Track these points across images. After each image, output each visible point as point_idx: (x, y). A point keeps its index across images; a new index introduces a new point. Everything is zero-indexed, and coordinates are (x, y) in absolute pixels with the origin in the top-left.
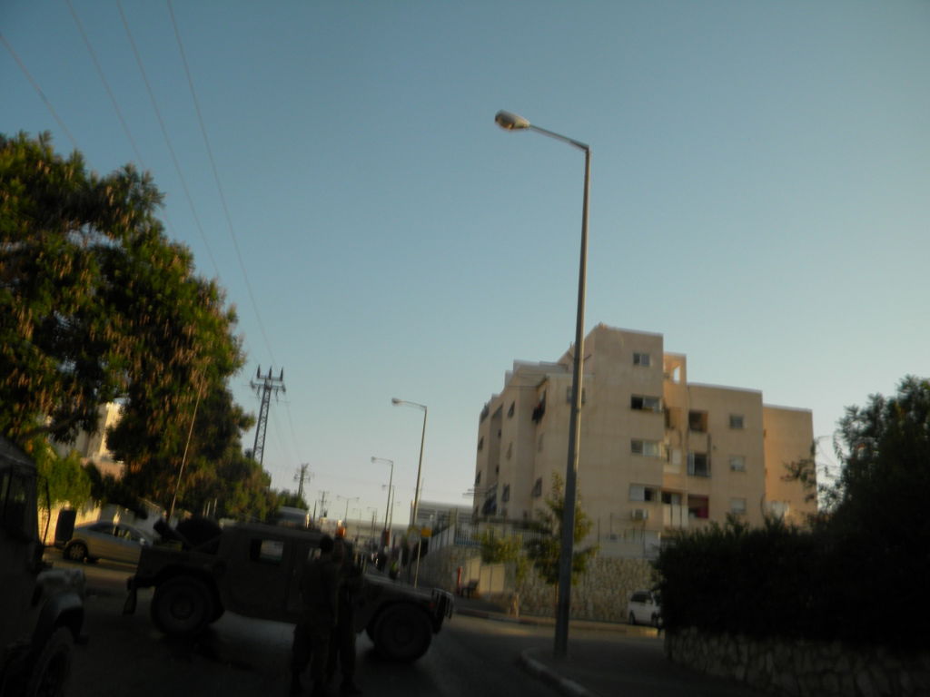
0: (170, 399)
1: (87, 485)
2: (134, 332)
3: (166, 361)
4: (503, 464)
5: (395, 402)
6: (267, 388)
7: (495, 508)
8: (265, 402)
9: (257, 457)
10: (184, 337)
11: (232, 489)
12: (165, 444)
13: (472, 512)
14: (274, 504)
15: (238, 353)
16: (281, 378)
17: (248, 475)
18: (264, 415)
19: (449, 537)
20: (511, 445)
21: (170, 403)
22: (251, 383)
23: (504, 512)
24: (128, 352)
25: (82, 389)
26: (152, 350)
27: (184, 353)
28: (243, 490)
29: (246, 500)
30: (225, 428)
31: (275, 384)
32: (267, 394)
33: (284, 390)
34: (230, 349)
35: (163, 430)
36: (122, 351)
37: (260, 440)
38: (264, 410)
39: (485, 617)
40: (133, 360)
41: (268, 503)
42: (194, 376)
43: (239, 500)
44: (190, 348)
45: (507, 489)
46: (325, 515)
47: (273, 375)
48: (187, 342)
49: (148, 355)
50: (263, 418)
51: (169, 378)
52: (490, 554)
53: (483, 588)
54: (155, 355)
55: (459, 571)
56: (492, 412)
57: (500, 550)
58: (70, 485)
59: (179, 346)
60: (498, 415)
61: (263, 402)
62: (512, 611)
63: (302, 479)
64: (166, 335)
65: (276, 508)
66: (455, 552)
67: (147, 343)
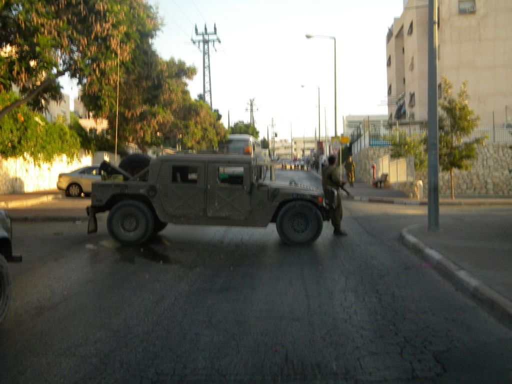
0: (98, 65)
1: (76, 140)
2: (57, 15)
3: (88, 35)
4: (408, 75)
5: (308, 37)
6: (206, 42)
7: (405, 113)
8: (206, 53)
9: (207, 98)
10: (98, 13)
11: (187, 127)
12: (105, 103)
13: (387, 119)
14: (223, 134)
15: (156, 18)
16: (215, 33)
17: (198, 114)
18: (206, 65)
19: (365, 141)
20: (413, 58)
21: (99, 70)
22: (192, 40)
23: (412, 116)
24: (55, 34)
25: (23, 69)
26: (75, 28)
27: (101, 26)
28: (196, 126)
29: (199, 134)
30: (156, 82)
31: (212, 37)
32: (206, 47)
33: (220, 42)
34: (148, 16)
35: (100, 91)
36: (50, 33)
37: (207, 85)
38: (207, 60)
39: (392, 202)
40: (61, 39)
41: (218, 134)
42: (114, 43)
43: (194, 134)
44: (106, 22)
45: (412, 96)
46: (276, 135)
47: (208, 31)
48: (101, 17)
49: (72, 33)
50: (206, 67)
51: (94, 49)
52: (398, 150)
53: (392, 179)
54: (78, 32)
55: (373, 167)
56: (395, 33)
57: (406, 147)
58: (63, 142)
59: (96, 22)
60: (400, 35)
61: (204, 54)
62: (415, 195)
63: (252, 110)
64: (84, 13)
65: (225, 136)
66: (371, 152)
67: (69, 22)
